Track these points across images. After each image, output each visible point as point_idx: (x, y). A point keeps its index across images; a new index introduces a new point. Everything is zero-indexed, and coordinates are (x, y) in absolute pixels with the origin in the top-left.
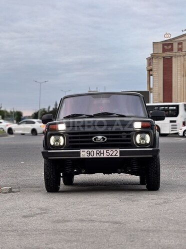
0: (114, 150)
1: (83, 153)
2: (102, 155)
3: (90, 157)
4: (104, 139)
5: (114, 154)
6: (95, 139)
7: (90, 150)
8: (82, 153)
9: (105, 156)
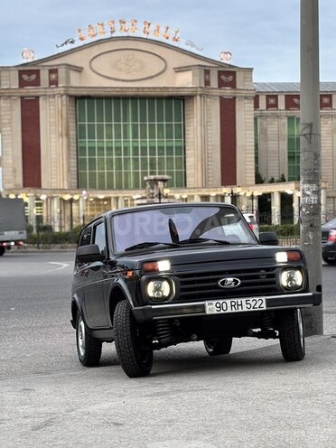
0: (257, 299)
1: (211, 306)
2: (240, 307)
3: (222, 312)
4: (236, 282)
5: (257, 306)
6: (223, 283)
7: (221, 302)
8: (208, 308)
9: (245, 309)
